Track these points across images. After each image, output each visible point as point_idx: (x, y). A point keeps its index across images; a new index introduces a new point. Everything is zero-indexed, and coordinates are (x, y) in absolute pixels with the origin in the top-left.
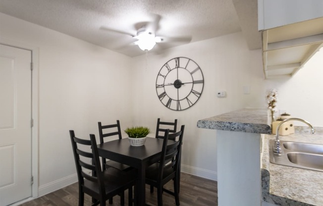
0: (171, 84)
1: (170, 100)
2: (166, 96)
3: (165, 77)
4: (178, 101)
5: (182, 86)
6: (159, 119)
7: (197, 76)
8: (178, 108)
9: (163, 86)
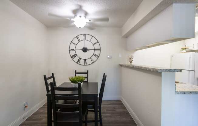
0: (81, 50)
1: (80, 59)
2: (77, 56)
3: (76, 45)
4: (85, 60)
5: (88, 51)
6: (76, 71)
7: (97, 47)
8: (85, 64)
9: (75, 50)
